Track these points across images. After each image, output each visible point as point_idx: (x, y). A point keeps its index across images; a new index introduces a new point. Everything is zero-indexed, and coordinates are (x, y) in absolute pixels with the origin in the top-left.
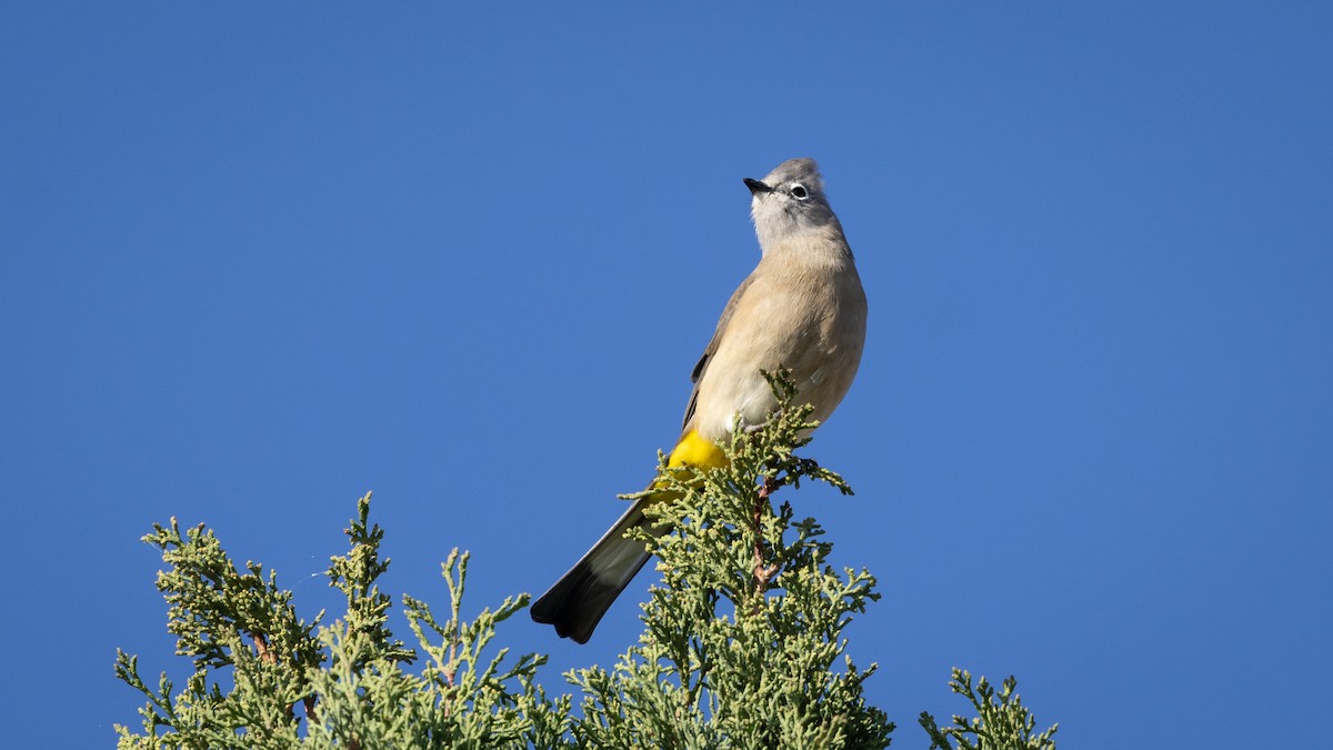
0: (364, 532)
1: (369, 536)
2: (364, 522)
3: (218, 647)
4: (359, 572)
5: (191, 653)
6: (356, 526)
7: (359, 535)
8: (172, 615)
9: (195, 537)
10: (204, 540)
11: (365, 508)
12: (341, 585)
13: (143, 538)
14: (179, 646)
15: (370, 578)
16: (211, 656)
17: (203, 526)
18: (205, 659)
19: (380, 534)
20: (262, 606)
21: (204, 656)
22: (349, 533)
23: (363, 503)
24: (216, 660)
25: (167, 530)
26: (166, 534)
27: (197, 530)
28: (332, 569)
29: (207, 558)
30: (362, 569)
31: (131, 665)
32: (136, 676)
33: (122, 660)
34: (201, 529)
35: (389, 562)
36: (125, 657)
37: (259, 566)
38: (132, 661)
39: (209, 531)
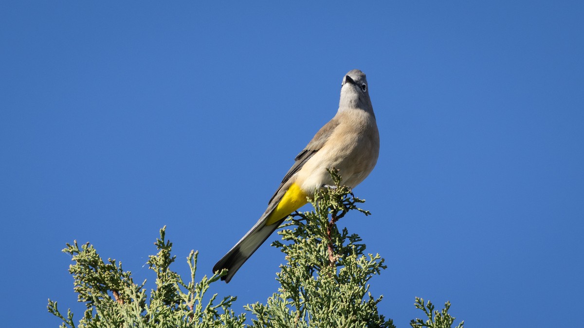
0: (163, 244)
1: (165, 246)
2: (163, 239)
4: (161, 262)
5: (84, 300)
6: (159, 241)
7: (161, 245)
8: (76, 284)
9: (85, 249)
10: (89, 250)
11: (163, 233)
12: (154, 268)
13: (63, 250)
14: (79, 297)
15: (167, 265)
17: (89, 244)
19: (171, 244)
20: (115, 278)
21: (90, 301)
22: (156, 245)
23: (162, 230)
25: (72, 246)
26: (72, 248)
27: (86, 245)
28: (149, 261)
29: (91, 258)
30: (163, 260)
31: (55, 306)
32: (57, 311)
33: (51, 304)
34: (88, 245)
35: (175, 257)
36: (52, 302)
37: (114, 260)
38: (55, 304)
39: (92, 245)
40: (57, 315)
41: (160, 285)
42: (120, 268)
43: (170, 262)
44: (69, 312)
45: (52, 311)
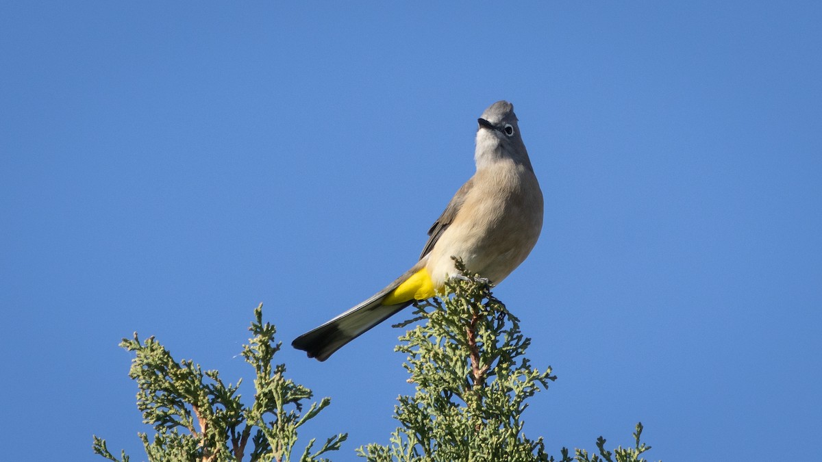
0: (261, 328)
1: (265, 330)
2: (260, 322)
3: (169, 416)
4: (260, 354)
5: (152, 422)
6: (255, 326)
7: (258, 330)
8: (139, 397)
9: (149, 345)
10: (154, 348)
11: (259, 314)
13: (120, 345)
14: (144, 417)
15: (269, 356)
16: (165, 421)
17: (154, 338)
18: (160, 425)
19: (273, 327)
20: (192, 389)
21: (160, 422)
22: (251, 330)
23: (257, 311)
24: (169, 424)
25: (131, 341)
26: (131, 344)
27: (150, 341)
28: (244, 352)
29: (157, 359)
30: (263, 352)
31: (103, 445)
32: (107, 452)
33: (97, 443)
34: (152, 339)
35: (281, 344)
36: (98, 440)
37: (189, 361)
38: (102, 442)
39: (157, 342)
40: (108, 457)
41: (259, 391)
42: (198, 372)
43: (274, 350)
44: (123, 455)
45: (99, 451)
